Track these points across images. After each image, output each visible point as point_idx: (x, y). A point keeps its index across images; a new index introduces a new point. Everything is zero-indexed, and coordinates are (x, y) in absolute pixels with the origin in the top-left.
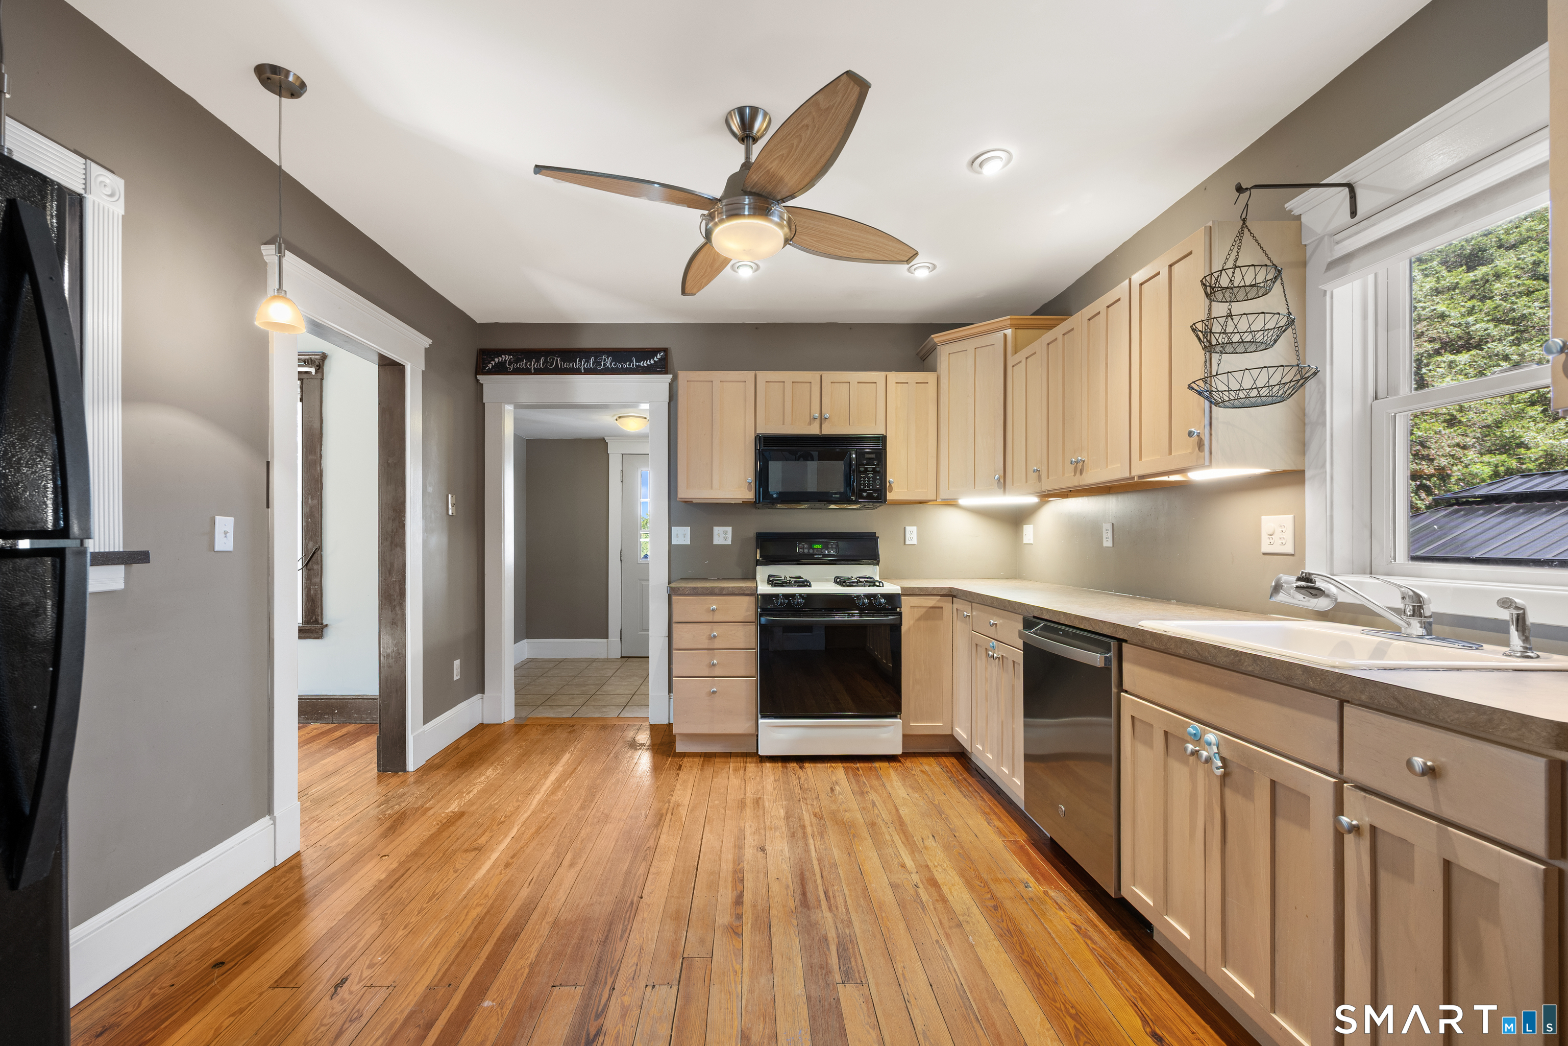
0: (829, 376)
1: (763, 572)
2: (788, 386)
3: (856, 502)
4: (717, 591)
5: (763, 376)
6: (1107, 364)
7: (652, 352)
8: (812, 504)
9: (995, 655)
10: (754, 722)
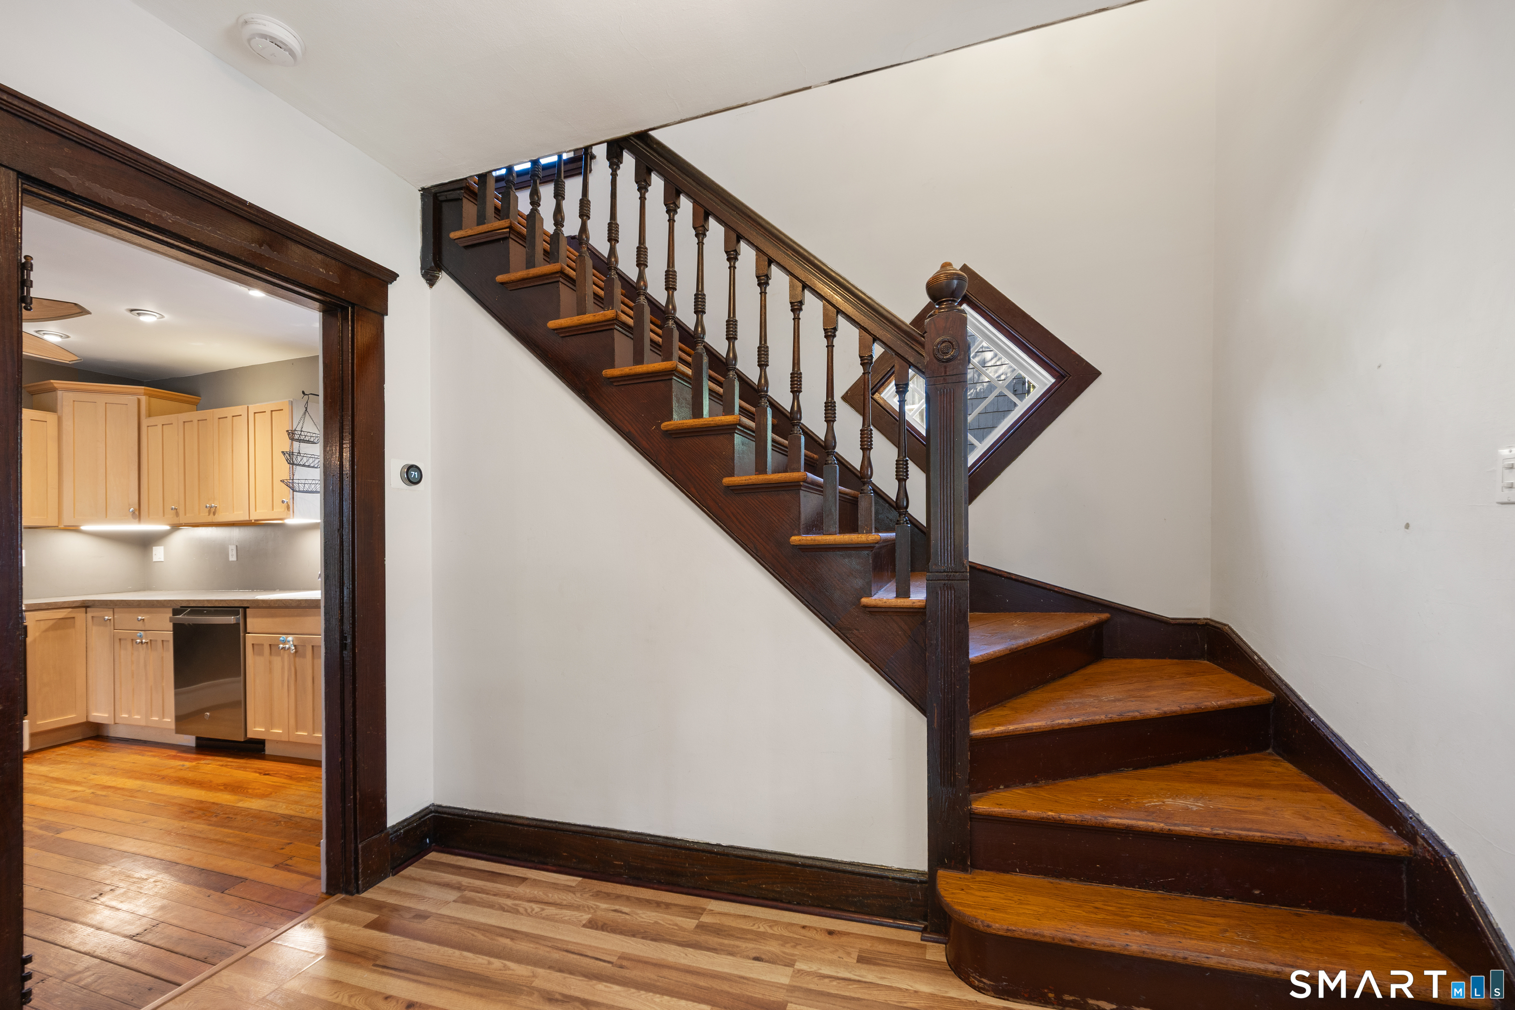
6: (232, 451)
9: (144, 641)
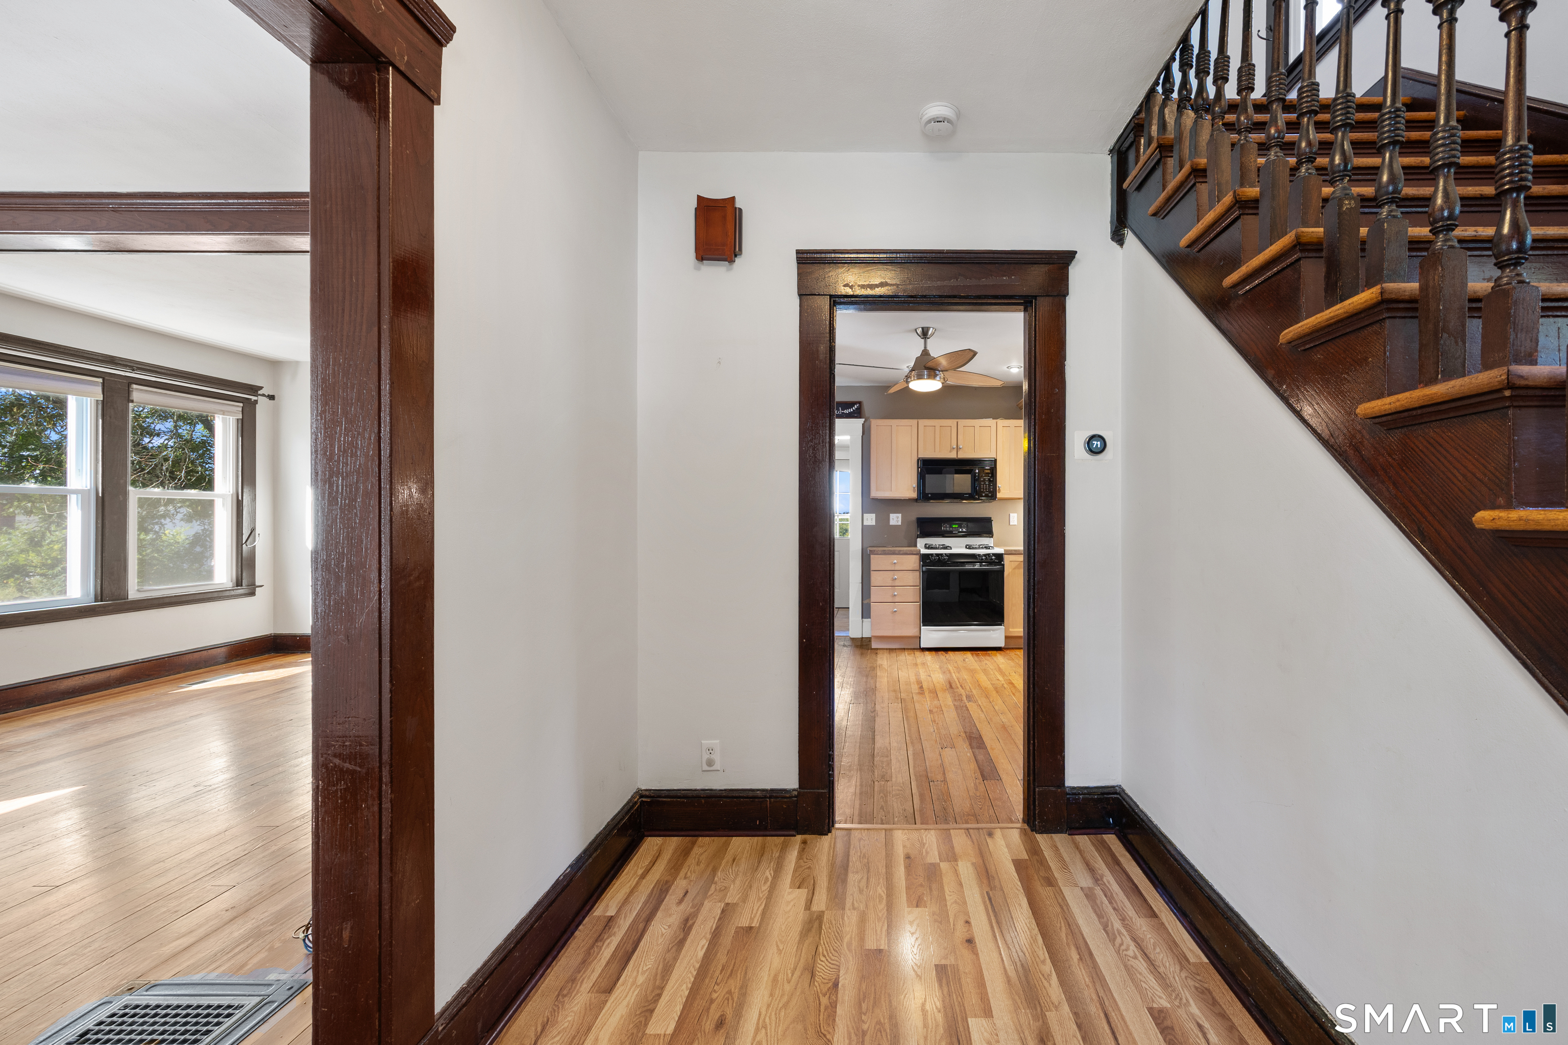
0: (962, 422)
1: (921, 543)
2: (938, 429)
3: (978, 499)
4: (897, 552)
5: (923, 422)
7: (851, 404)
8: (952, 500)
10: (918, 629)
